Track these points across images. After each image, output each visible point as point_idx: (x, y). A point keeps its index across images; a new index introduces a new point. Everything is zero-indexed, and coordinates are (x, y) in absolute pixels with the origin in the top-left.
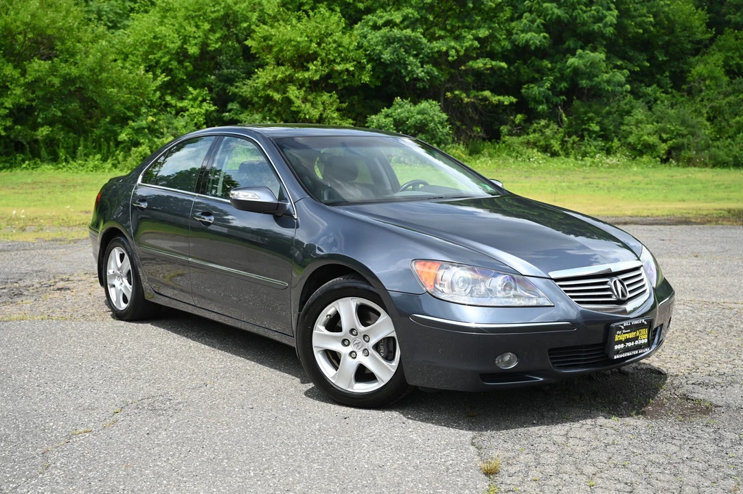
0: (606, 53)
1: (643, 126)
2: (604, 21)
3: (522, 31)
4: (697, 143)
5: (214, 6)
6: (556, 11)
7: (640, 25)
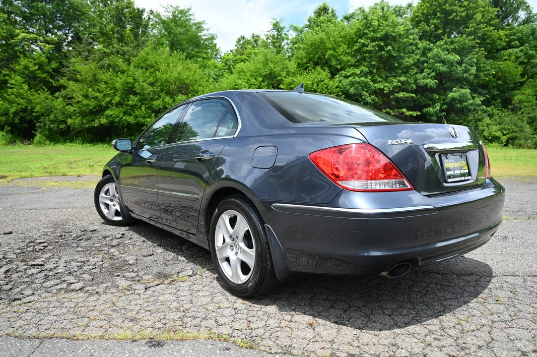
0: (470, 89)
1: (490, 127)
2: (469, 73)
3: (423, 79)
4: (525, 136)
5: (264, 69)
6: (441, 68)
7: (486, 76)
